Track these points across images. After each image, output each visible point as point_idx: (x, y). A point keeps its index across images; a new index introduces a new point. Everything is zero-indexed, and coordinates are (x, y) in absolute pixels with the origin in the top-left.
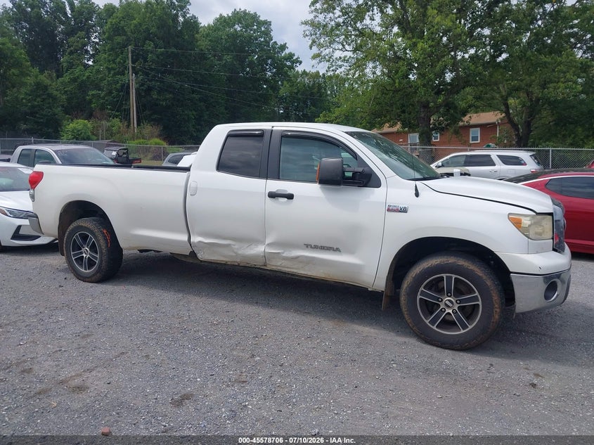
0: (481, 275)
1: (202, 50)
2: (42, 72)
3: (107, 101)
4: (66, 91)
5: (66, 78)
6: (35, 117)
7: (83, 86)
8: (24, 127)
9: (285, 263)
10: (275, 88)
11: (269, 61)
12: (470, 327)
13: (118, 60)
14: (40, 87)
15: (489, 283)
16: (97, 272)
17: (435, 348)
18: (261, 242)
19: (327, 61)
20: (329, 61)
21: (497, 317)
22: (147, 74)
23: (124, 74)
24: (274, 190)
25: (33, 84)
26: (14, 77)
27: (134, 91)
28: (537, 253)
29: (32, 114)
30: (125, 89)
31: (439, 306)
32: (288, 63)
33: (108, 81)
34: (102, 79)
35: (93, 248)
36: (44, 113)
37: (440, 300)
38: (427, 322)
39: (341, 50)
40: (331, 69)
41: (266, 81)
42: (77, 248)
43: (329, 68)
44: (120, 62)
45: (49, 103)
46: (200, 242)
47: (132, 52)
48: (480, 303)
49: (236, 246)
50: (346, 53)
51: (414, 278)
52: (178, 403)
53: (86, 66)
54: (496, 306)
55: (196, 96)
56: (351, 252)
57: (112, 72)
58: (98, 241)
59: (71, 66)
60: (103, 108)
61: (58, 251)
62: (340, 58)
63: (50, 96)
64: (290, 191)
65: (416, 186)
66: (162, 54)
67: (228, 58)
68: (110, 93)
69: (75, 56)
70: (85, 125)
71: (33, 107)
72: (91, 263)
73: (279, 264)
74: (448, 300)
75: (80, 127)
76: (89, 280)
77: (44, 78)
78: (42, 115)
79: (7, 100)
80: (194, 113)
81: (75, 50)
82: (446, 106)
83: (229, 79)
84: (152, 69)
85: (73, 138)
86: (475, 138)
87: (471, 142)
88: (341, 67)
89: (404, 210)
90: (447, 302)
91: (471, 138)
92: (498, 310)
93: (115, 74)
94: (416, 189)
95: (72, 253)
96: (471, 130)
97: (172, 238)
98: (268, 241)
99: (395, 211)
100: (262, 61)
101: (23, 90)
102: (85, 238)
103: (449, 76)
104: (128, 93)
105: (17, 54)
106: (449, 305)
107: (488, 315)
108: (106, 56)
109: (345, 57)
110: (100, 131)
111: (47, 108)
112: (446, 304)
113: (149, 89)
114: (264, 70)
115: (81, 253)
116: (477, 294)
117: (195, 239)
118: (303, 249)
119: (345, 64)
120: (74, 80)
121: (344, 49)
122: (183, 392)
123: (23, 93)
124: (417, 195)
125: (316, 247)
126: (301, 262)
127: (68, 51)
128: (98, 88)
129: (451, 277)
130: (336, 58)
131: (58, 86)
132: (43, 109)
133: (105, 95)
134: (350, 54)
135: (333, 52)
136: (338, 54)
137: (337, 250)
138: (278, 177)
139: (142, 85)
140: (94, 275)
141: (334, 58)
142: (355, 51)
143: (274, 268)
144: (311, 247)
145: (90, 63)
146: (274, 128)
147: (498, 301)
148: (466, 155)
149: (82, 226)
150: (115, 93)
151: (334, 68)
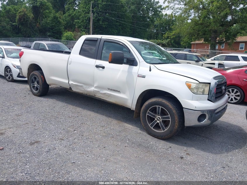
0: (171, 108)
1: (122, 4)
2: (57, 12)
3: (82, 24)
4: (66, 20)
5: (67, 14)
6: (53, 30)
7: (73, 18)
8: (48, 34)
9: (101, 95)
10: (152, 21)
11: (151, 9)
12: (166, 130)
13: (87, 7)
14: (55, 18)
15: (174, 111)
16: (39, 92)
17: (151, 137)
18: (92, 86)
19: (172, 9)
20: (173, 9)
21: (176, 127)
22: (98, 14)
23: (89, 13)
24: (98, 64)
25: (53, 17)
26: (46, 14)
27: (92, 20)
28: (197, 100)
29: (52, 29)
30: (89, 19)
31: (154, 119)
32: (159, 10)
33: (82, 16)
34: (80, 15)
35: (38, 83)
36: (56, 29)
37: (155, 117)
38: (149, 125)
39: (178, 4)
40: (173, 13)
41: (149, 18)
42: (33, 82)
43: (172, 12)
44: (88, 8)
45: (58, 24)
46: (72, 84)
47: (93, 4)
48: (170, 120)
49: (85, 86)
50: (180, 6)
51: (145, 106)
52: (32, 144)
53: (75, 9)
54: (176, 122)
55: (118, 24)
56: (124, 93)
57: (84, 12)
58: (39, 80)
59: (69, 10)
60: (79, 27)
61: (27, 83)
62: (178, 8)
63: (59, 21)
64: (103, 65)
65: (150, 67)
66: (105, 5)
67: (133, 7)
68: (83, 21)
69: (70, 5)
70: (71, 34)
71: (52, 26)
72: (37, 89)
73: (99, 95)
74: (158, 117)
75: (69, 35)
76: (36, 95)
77: (57, 15)
78: (55, 29)
79: (43, 23)
80: (116, 31)
81: (71, 2)
82: (225, 32)
83: (133, 16)
84: (100, 12)
85: (66, 39)
86: (241, 48)
87: (240, 50)
88: (178, 12)
89: (144, 77)
90: (158, 118)
91: (240, 48)
92: (177, 124)
93: (85, 13)
94: (150, 68)
95: (31, 84)
96: (241, 44)
97: (63, 81)
98: (95, 86)
99: (140, 77)
100: (148, 9)
101: (49, 19)
102: (35, 78)
103: (229, 18)
104: (90, 21)
105: (47, 4)
106: (158, 119)
107: (173, 126)
108: (83, 5)
109: (180, 8)
110: (77, 37)
111: (57, 26)
112: (157, 119)
113: (99, 20)
114: (148, 13)
115: (34, 84)
116: (169, 116)
117: (71, 82)
118: (107, 90)
119: (180, 11)
120: (70, 15)
121: (179, 4)
122: (38, 140)
123: (49, 20)
124: (150, 70)
125: (111, 90)
126: (107, 96)
127: (68, 3)
128: (79, 19)
129: (160, 107)
130: (176, 8)
131: (63, 18)
132: (55, 27)
133: (81, 22)
134: (183, 6)
135: (175, 5)
136: (177, 6)
137: (119, 92)
138: (101, 59)
139: (96, 18)
140: (38, 93)
141: (175, 8)
142: (185, 5)
143: (98, 97)
144: (110, 90)
145: (77, 8)
146: (102, 38)
147: (178, 120)
148: (226, 56)
149: (34, 74)
150: (85, 21)
151: (175, 12)
